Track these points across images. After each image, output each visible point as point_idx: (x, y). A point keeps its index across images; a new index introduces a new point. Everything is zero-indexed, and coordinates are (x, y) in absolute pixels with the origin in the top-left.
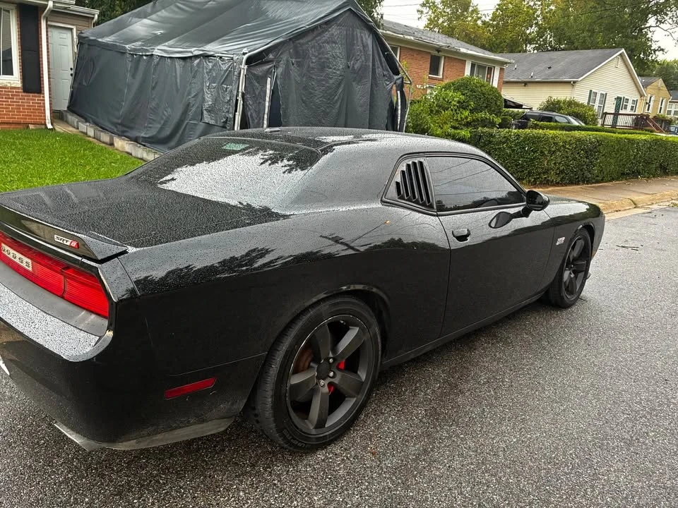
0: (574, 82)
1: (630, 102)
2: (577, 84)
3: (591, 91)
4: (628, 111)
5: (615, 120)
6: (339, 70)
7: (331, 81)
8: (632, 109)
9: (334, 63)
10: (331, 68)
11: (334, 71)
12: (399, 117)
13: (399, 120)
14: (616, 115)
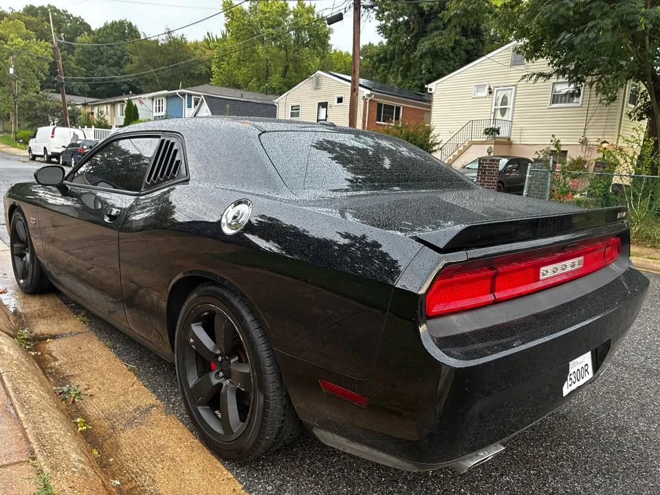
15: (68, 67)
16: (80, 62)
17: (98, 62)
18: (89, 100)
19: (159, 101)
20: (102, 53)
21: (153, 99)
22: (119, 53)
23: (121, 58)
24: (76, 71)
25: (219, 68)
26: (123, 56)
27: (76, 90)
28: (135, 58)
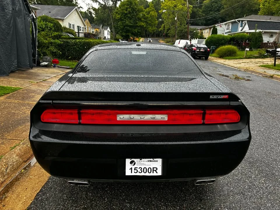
0: (63, 19)
1: (82, 28)
2: (64, 20)
3: (69, 23)
4: (82, 31)
5: (79, 35)
6: (10, 11)
7: (8, 17)
8: (83, 31)
9: (8, 7)
10: (7, 10)
11: (9, 11)
12: (35, 35)
13: (35, 36)
14: (79, 33)
15: (198, 14)
16: (203, 12)
17: (211, 11)
18: (204, 27)
19: (229, 25)
20: (212, 6)
21: (226, 24)
22: (219, 5)
23: (220, 7)
24: (201, 16)
25: (264, 6)
26: (221, 6)
27: (200, 24)
28: (225, 6)
